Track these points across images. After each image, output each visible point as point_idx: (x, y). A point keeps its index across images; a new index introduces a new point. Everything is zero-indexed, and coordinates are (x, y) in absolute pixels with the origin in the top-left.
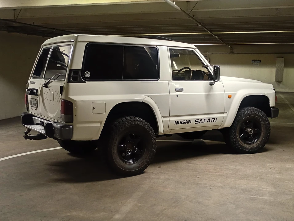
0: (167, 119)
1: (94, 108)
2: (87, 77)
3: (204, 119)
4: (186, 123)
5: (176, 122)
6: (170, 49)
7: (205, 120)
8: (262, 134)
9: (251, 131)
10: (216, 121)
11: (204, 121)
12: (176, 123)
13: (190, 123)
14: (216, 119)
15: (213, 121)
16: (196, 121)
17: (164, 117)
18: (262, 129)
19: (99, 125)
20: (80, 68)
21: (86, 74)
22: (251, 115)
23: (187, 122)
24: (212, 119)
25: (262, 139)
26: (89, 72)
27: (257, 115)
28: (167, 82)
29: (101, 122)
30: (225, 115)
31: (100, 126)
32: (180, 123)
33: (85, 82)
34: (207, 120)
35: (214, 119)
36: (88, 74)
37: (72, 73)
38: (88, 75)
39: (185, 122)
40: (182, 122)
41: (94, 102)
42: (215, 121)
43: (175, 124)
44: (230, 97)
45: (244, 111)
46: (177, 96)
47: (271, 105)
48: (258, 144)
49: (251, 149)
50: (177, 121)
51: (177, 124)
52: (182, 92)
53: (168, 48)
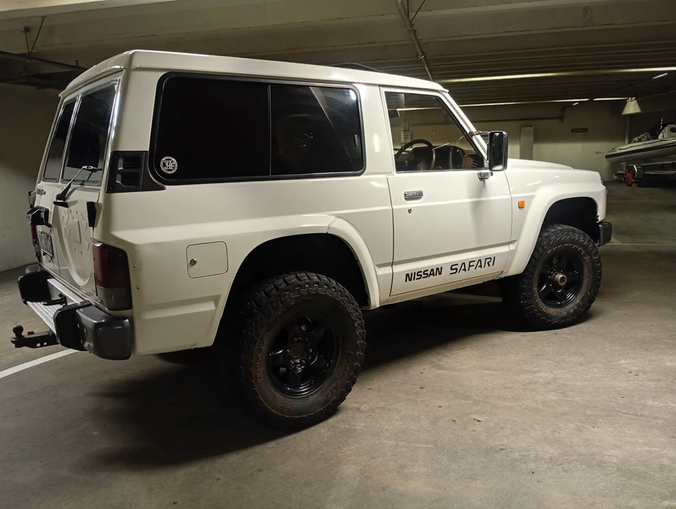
0: (388, 270)
1: (193, 262)
2: (170, 172)
3: (471, 262)
4: (430, 274)
5: (407, 275)
6: (385, 92)
7: (472, 264)
8: (585, 283)
9: (562, 278)
10: (493, 264)
11: (470, 266)
12: (409, 277)
13: (440, 274)
14: (494, 258)
15: (488, 263)
16: (452, 269)
17: (380, 266)
18: (586, 271)
19: (210, 307)
20: (146, 147)
21: (164, 165)
22: (563, 243)
23: (432, 272)
24: (486, 259)
25: (586, 294)
26: (173, 159)
27: (577, 243)
28: (384, 176)
29: (216, 299)
30: (512, 247)
31: (214, 311)
32: (416, 277)
33: (164, 189)
34: (475, 264)
35: (489, 260)
36: (170, 164)
37: (121, 161)
38: (171, 166)
39: (429, 272)
40: (422, 273)
41: (192, 245)
42: (491, 264)
43: (406, 281)
44: (521, 206)
45: (548, 236)
46: (410, 211)
47: (600, 219)
48: (578, 305)
49: (563, 318)
50: (412, 274)
51: (410, 280)
52: (421, 200)
53: (383, 90)
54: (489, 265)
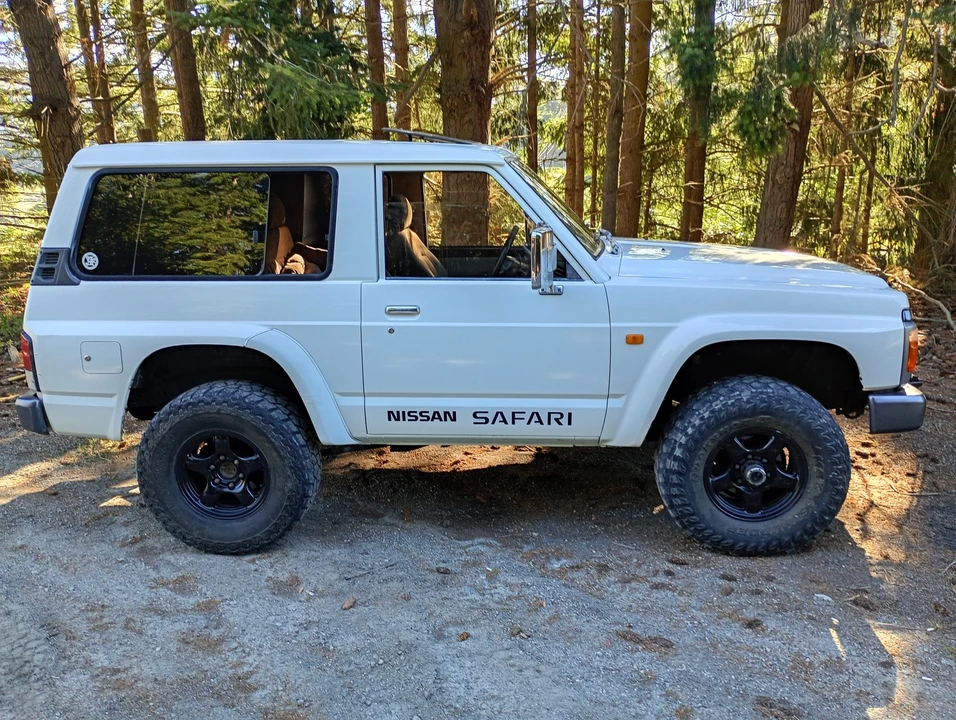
0: (356, 402)
1: (88, 360)
2: (90, 269)
3: (513, 414)
4: (434, 418)
5: (390, 412)
6: (385, 173)
7: (518, 416)
9: (755, 475)
10: (570, 423)
11: (514, 419)
12: (394, 416)
14: (570, 414)
15: (557, 420)
16: (476, 417)
17: (343, 394)
20: (67, 244)
21: (86, 261)
23: (436, 416)
24: (549, 414)
26: (96, 256)
28: (359, 282)
30: (615, 403)
31: (113, 408)
32: (407, 417)
33: (77, 284)
34: (527, 417)
35: (558, 416)
36: (91, 261)
37: (44, 257)
38: (92, 263)
39: (431, 415)
40: (417, 414)
41: (85, 342)
42: (564, 421)
43: (389, 420)
44: (633, 342)
46: (391, 331)
47: (869, 383)
50: (398, 413)
51: (398, 419)
53: (380, 170)
54: (560, 424)
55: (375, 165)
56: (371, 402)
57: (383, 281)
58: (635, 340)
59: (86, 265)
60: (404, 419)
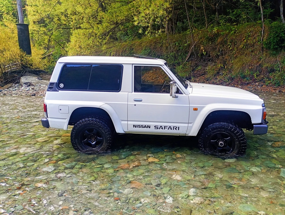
0: (125, 122)
1: (60, 110)
3: (165, 127)
6: (135, 66)
9: (221, 144)
13: (150, 128)
16: (155, 127)
17: (123, 120)
20: (56, 81)
21: (60, 85)
23: (145, 127)
24: (174, 127)
28: (127, 93)
30: (190, 125)
32: (138, 127)
33: (58, 91)
34: (168, 128)
36: (62, 85)
37: (50, 84)
39: (144, 126)
40: (141, 126)
41: (60, 105)
42: (177, 129)
43: (134, 127)
46: (135, 105)
47: (253, 122)
50: (136, 125)
52: (141, 102)
53: (133, 65)
55: (133, 64)
56: (129, 122)
57: (133, 93)
58: (196, 109)
59: (60, 87)
60: (137, 127)
